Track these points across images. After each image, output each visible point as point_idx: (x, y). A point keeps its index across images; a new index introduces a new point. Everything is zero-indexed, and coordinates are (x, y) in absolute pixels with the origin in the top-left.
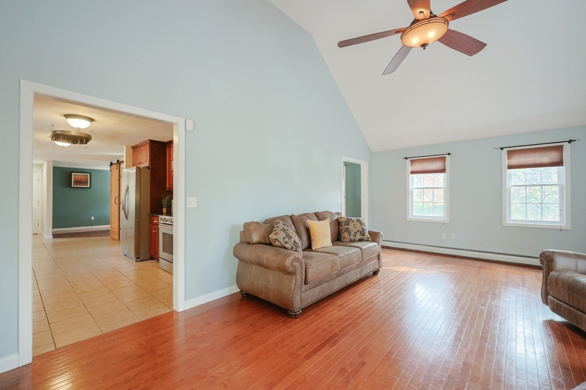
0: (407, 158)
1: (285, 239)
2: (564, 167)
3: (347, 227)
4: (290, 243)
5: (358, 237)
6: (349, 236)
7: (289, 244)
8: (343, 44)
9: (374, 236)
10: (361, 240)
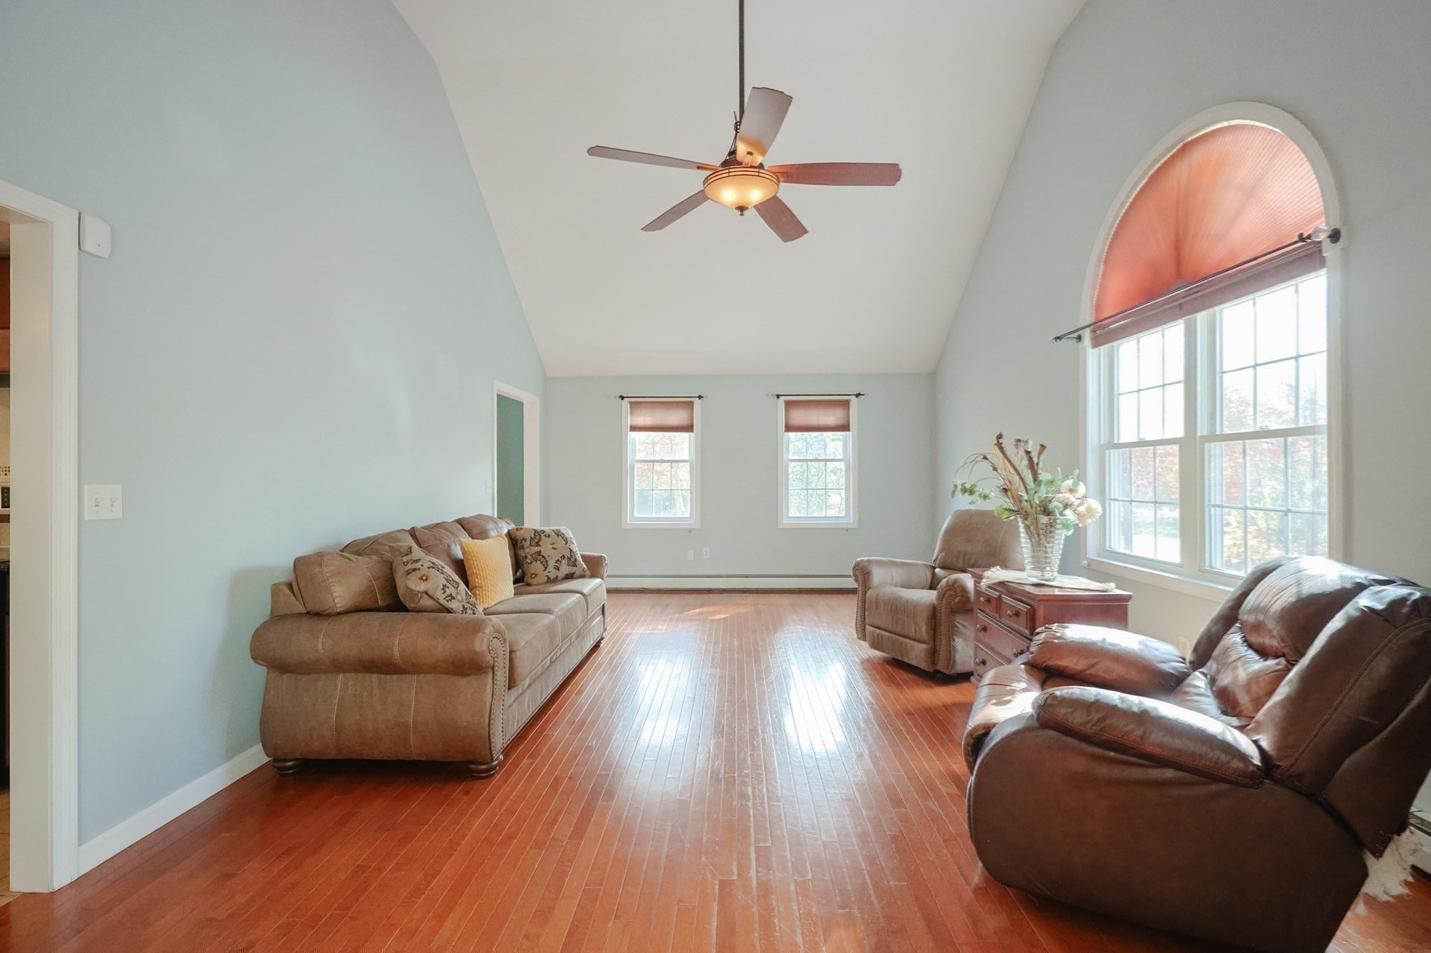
0: (622, 398)
1: (447, 589)
2: (851, 433)
3: (537, 549)
4: (459, 597)
5: (565, 569)
6: (544, 571)
7: (458, 600)
8: (595, 151)
9: (594, 566)
10: (570, 577)
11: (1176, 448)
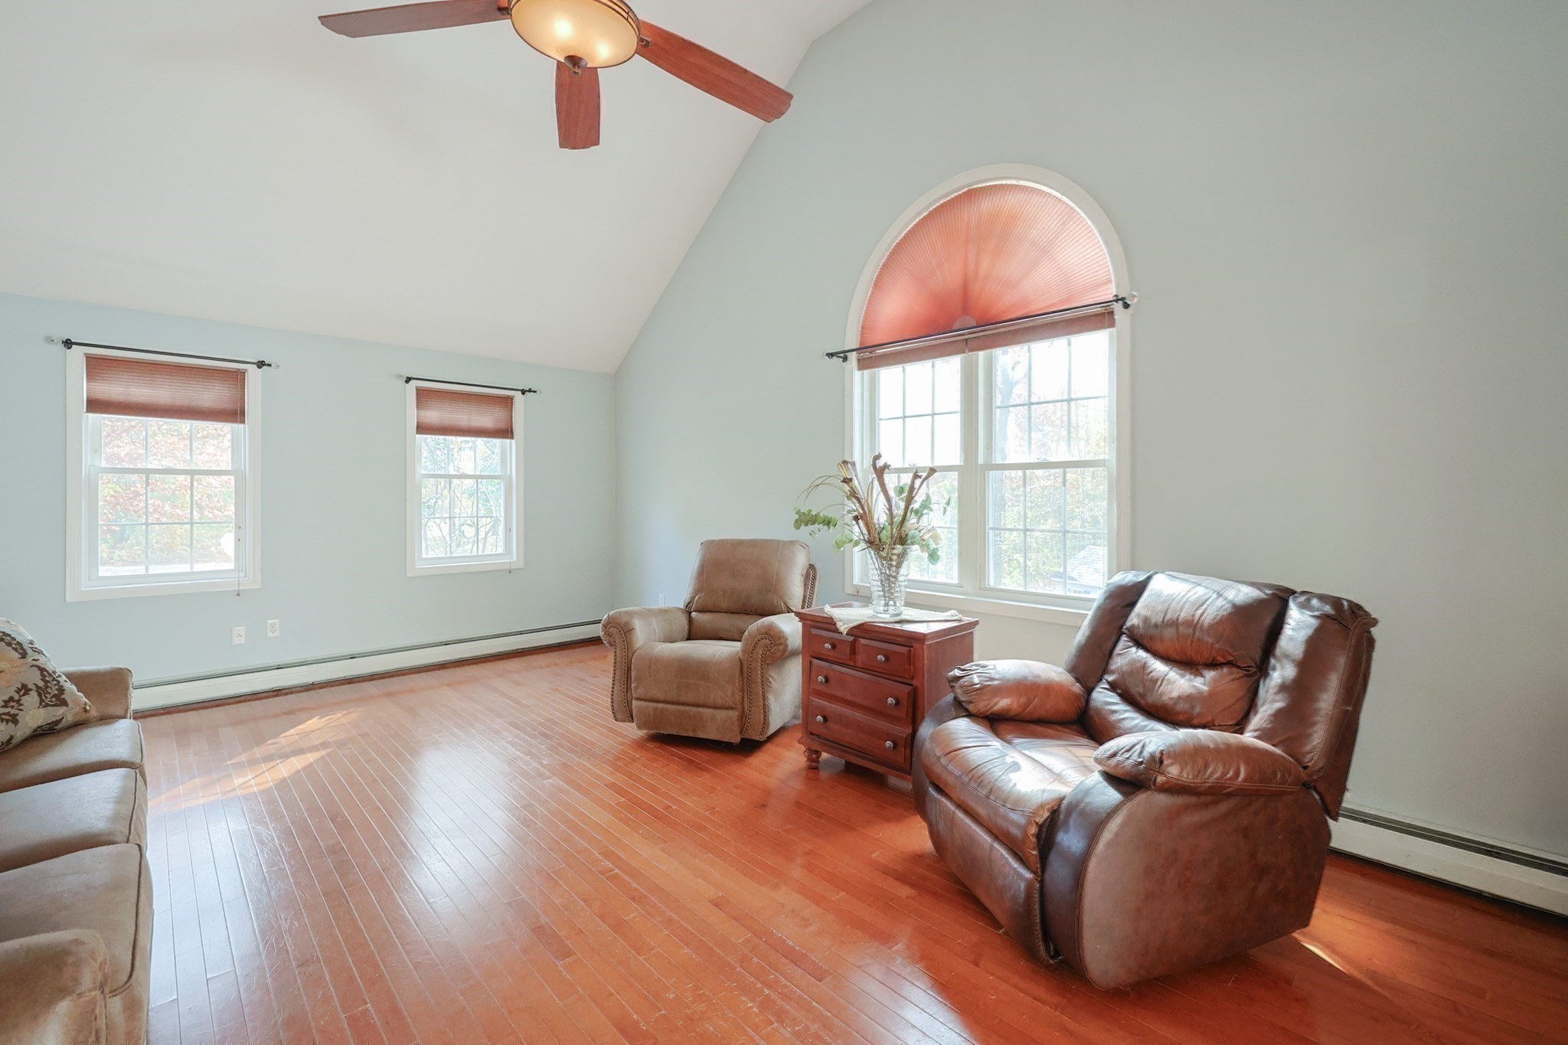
0: (68, 344)
2: (513, 441)
9: (104, 694)
10: (49, 733)
11: (955, 475)
